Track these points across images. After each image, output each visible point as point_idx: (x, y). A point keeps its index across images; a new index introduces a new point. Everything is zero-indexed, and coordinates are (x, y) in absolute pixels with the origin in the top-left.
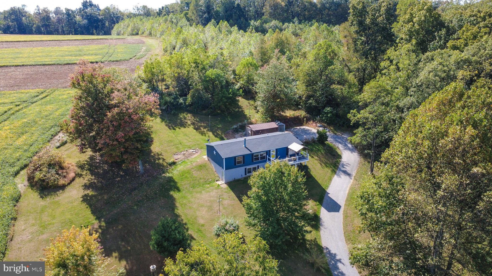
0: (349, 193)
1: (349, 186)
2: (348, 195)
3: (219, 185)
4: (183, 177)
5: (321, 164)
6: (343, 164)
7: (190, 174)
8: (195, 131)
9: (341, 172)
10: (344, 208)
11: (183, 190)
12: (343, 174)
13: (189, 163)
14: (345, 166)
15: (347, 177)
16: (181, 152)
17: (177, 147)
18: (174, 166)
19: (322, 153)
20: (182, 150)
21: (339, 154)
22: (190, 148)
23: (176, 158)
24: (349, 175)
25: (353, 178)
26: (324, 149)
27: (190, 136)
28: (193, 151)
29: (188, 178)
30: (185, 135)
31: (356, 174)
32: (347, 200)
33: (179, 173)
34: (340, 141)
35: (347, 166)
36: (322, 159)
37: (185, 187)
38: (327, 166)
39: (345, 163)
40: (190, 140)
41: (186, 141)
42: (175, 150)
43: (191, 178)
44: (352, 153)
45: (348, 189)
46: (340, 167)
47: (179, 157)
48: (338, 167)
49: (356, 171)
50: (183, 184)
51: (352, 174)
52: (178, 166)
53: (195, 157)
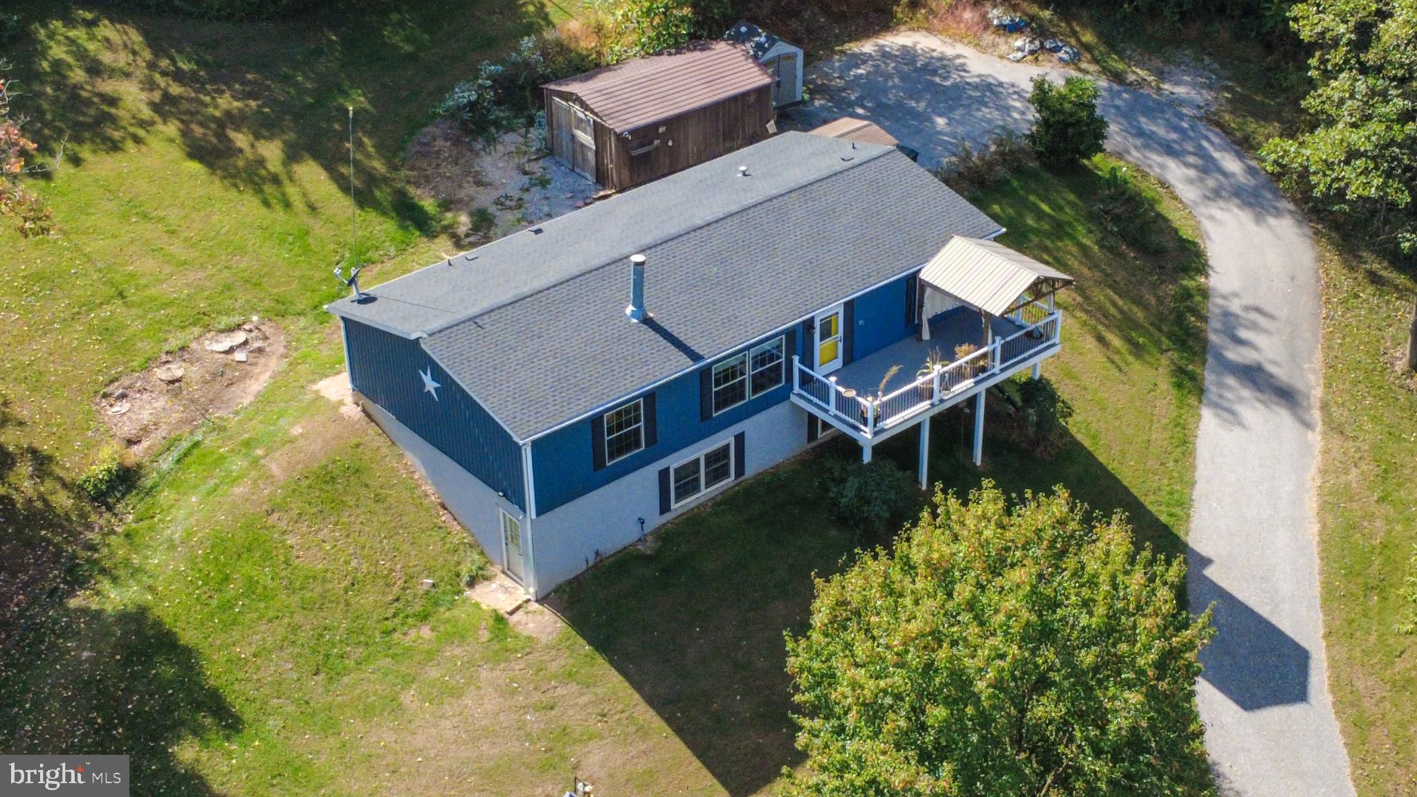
0: (1325, 542)
1: (1312, 478)
2: (1325, 557)
3: (499, 619)
4: (232, 589)
5: (1100, 339)
6: (1227, 314)
7: (267, 557)
8: (195, 166)
9: (1231, 381)
10: (1333, 664)
11: (264, 711)
12: (1246, 393)
13: (237, 464)
14: (1243, 334)
15: (1282, 417)
16: (146, 367)
17: (107, 331)
18: (131, 499)
19: (1084, 249)
20: (145, 347)
21: (1186, 233)
22: (203, 321)
23: (128, 429)
24: (1286, 395)
25: (1316, 415)
26: (1092, 217)
27: (174, 217)
28: (226, 343)
29: (267, 596)
30: (135, 210)
31: (1328, 386)
32: (1329, 596)
33: (193, 561)
34: (1161, 132)
35: (1254, 326)
36: (1101, 295)
37: (267, 675)
38: (1137, 350)
39: (1235, 306)
40: (177, 249)
41: (150, 264)
42: (97, 355)
43: (290, 589)
44: (1259, 219)
45: (1311, 504)
46: (1213, 338)
47: (146, 416)
48: (1204, 343)
49: (1319, 355)
50: (245, 652)
51: (1299, 385)
52: (166, 496)
53: (264, 400)
